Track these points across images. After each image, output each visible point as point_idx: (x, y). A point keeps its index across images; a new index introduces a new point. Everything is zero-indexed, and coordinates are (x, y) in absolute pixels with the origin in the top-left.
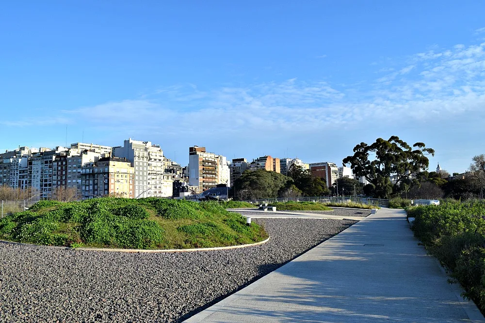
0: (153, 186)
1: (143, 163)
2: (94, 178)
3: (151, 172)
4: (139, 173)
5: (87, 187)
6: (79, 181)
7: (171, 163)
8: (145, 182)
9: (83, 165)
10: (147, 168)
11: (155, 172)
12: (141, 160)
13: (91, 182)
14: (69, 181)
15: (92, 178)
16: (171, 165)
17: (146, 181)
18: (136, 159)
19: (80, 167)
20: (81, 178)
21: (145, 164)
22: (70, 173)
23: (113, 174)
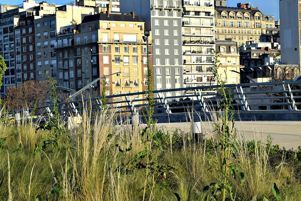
0: (194, 67)
1: (171, 21)
2: (76, 55)
3: (188, 39)
4: (162, 42)
5: (66, 74)
6: (54, 62)
7: (274, 24)
8: (176, 60)
9: (58, 31)
10: (179, 32)
11: (198, 39)
12: (166, 16)
13: (72, 64)
14: (39, 64)
15: (72, 56)
16: (274, 27)
17: (179, 57)
18: (155, 15)
19: (53, 36)
20: (55, 58)
21: (175, 24)
22: (39, 47)
23: (106, 46)
